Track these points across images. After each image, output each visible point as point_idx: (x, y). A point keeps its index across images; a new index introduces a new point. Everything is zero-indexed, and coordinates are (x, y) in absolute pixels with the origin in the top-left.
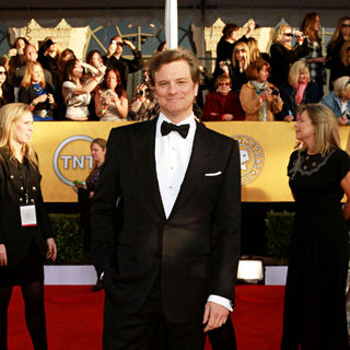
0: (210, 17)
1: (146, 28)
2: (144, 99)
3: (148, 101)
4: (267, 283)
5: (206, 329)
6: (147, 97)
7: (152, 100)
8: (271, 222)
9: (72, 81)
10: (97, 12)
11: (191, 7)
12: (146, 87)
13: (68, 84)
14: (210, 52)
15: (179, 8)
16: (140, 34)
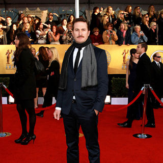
8: (114, 81)
9: (39, 30)
10: (50, 5)
11: (84, 3)
13: (38, 31)
15: (80, 3)
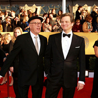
0: (74, 4)
1: (56, 6)
2: (56, 26)
3: (57, 27)
4: (89, 77)
5: (78, 90)
6: (57, 25)
7: (58, 26)
12: (57, 23)
14: (74, 13)
16: (55, 8)
